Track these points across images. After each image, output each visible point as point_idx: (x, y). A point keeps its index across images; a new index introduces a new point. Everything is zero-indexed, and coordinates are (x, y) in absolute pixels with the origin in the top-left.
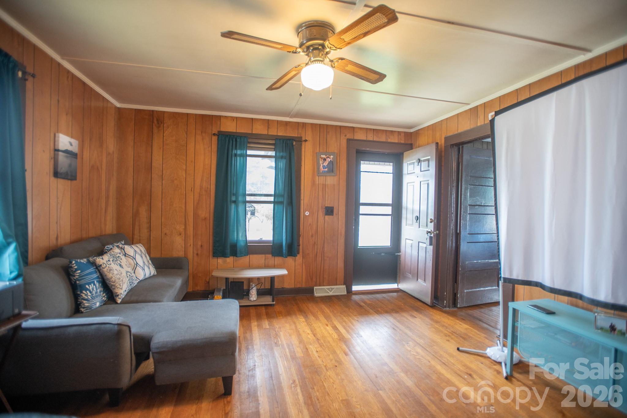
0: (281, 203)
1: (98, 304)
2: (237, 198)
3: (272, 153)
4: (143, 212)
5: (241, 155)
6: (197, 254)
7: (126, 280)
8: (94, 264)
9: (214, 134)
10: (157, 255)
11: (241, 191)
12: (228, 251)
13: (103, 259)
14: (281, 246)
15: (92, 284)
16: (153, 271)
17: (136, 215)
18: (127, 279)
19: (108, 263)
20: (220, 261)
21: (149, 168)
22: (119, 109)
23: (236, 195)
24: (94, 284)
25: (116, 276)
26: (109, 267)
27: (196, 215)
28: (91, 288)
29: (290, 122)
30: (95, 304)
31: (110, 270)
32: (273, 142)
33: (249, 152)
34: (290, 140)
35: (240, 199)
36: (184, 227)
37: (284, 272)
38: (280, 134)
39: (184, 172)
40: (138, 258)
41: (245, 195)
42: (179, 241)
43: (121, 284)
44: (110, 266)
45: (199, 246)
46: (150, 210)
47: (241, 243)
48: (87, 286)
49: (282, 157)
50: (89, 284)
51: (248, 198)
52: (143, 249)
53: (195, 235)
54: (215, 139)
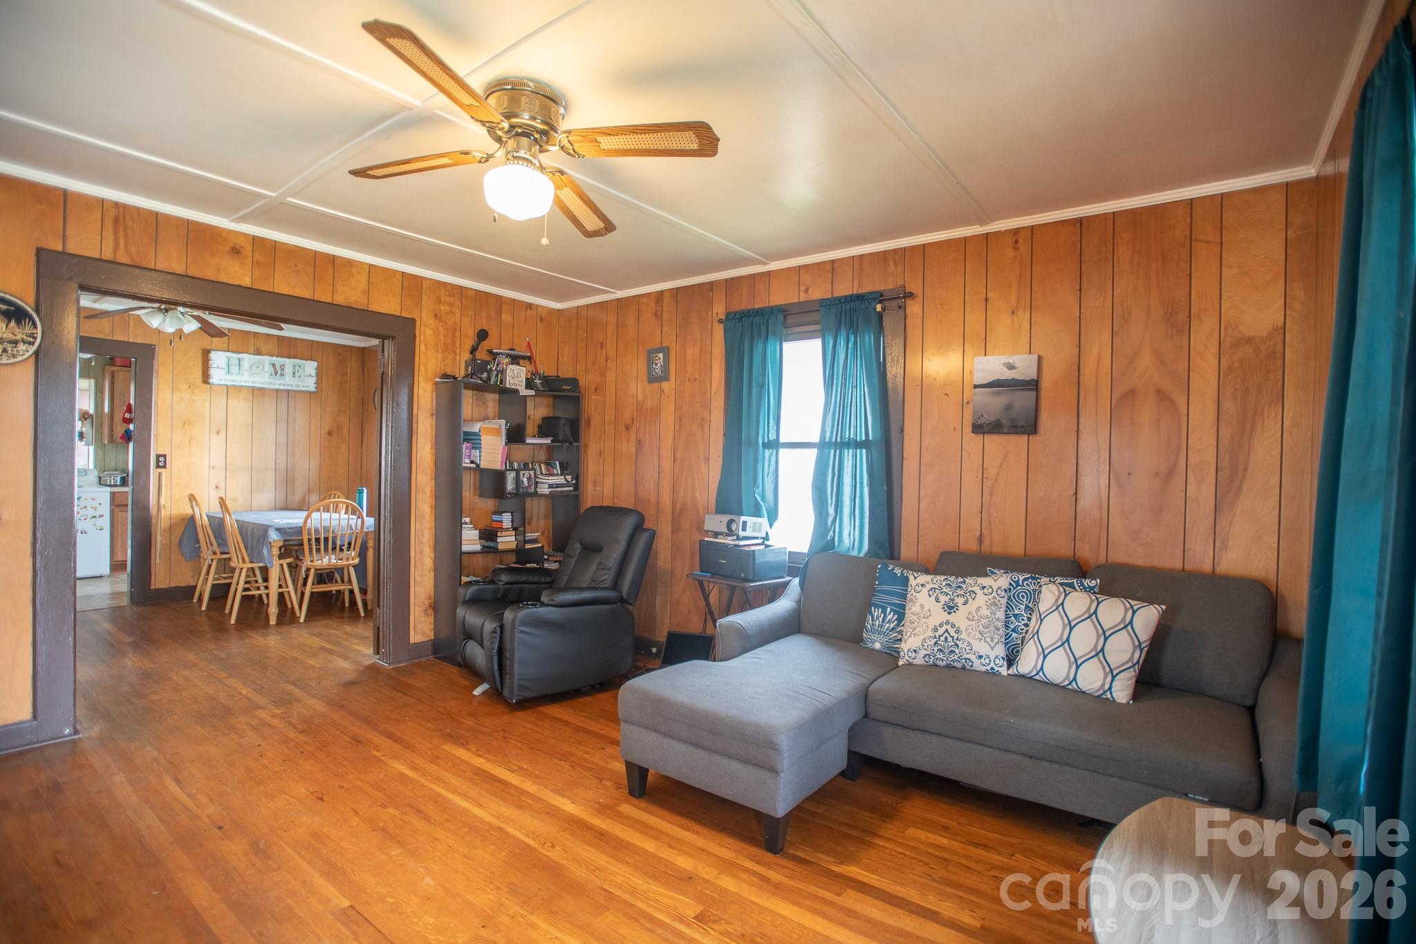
1: (877, 646)
7: (925, 633)
8: (905, 581)
13: (915, 578)
15: (880, 610)
18: (929, 633)
19: (917, 587)
24: (884, 612)
25: (911, 615)
26: (912, 595)
28: (876, 613)
30: (873, 642)
31: (911, 600)
43: (909, 634)
44: (915, 594)
48: (873, 608)
50: (877, 606)
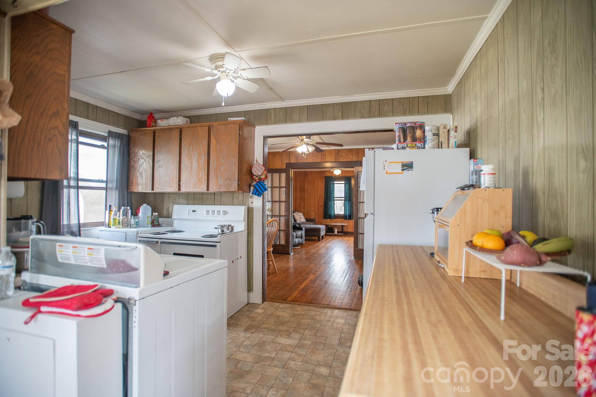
0: (347, 200)
2: (331, 199)
3: (343, 182)
4: (302, 203)
5: (332, 184)
6: (319, 218)
9: (324, 177)
10: (307, 218)
11: (333, 196)
12: (328, 217)
14: (347, 216)
16: (305, 221)
17: (300, 205)
20: (326, 220)
21: (304, 190)
22: (295, 171)
23: (331, 197)
27: (318, 205)
29: (350, 171)
32: (344, 178)
33: (335, 182)
34: (350, 177)
35: (332, 199)
36: (314, 209)
37: (347, 224)
38: (346, 175)
39: (314, 191)
40: (301, 216)
41: (334, 197)
42: (313, 213)
45: (319, 215)
46: (304, 203)
47: (333, 214)
49: (347, 183)
51: (335, 199)
52: (303, 214)
53: (318, 211)
54: (324, 179)
